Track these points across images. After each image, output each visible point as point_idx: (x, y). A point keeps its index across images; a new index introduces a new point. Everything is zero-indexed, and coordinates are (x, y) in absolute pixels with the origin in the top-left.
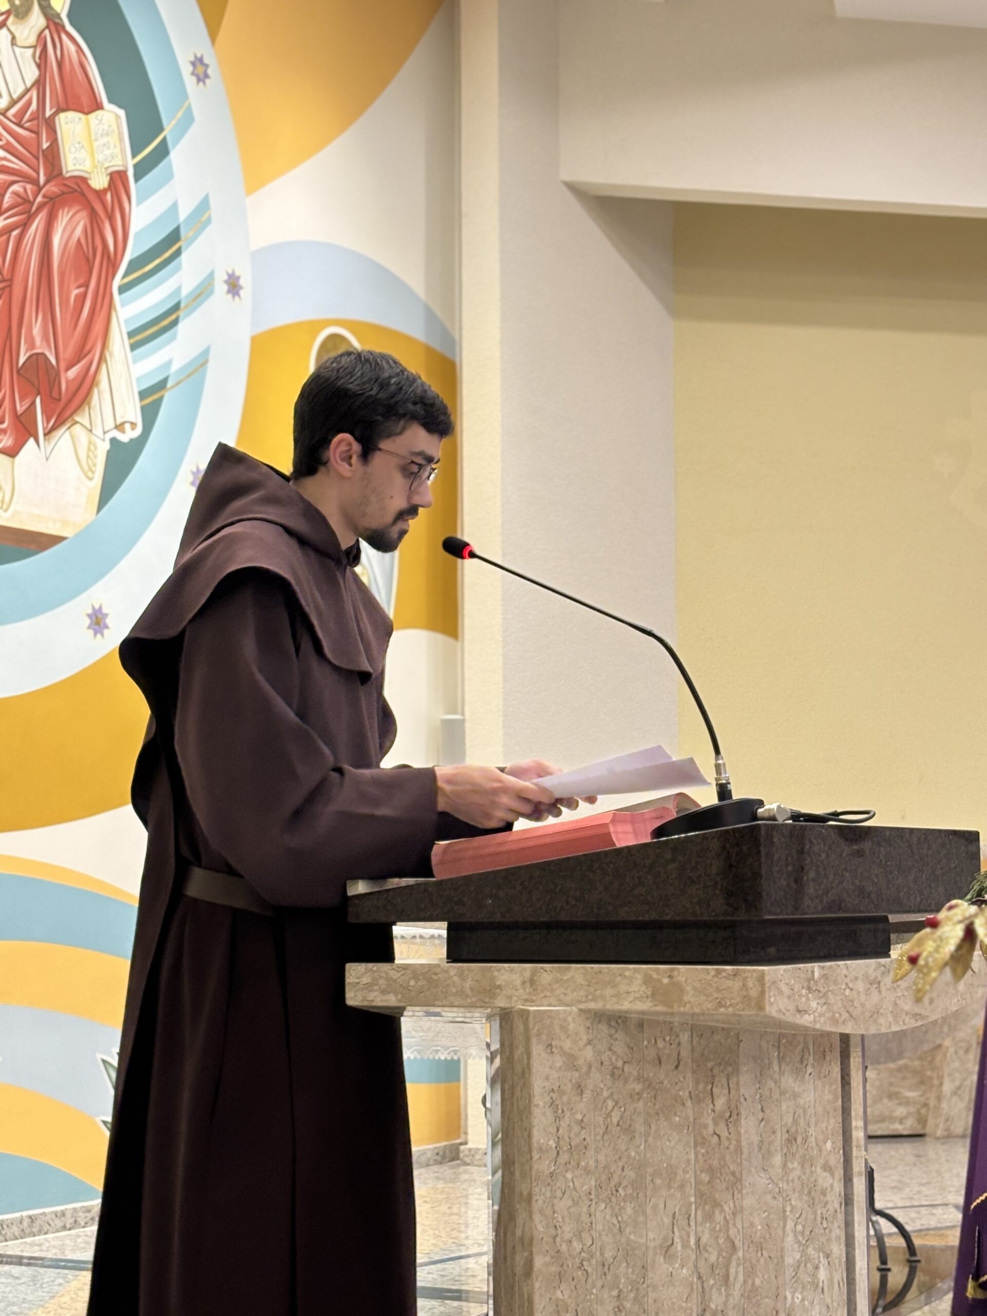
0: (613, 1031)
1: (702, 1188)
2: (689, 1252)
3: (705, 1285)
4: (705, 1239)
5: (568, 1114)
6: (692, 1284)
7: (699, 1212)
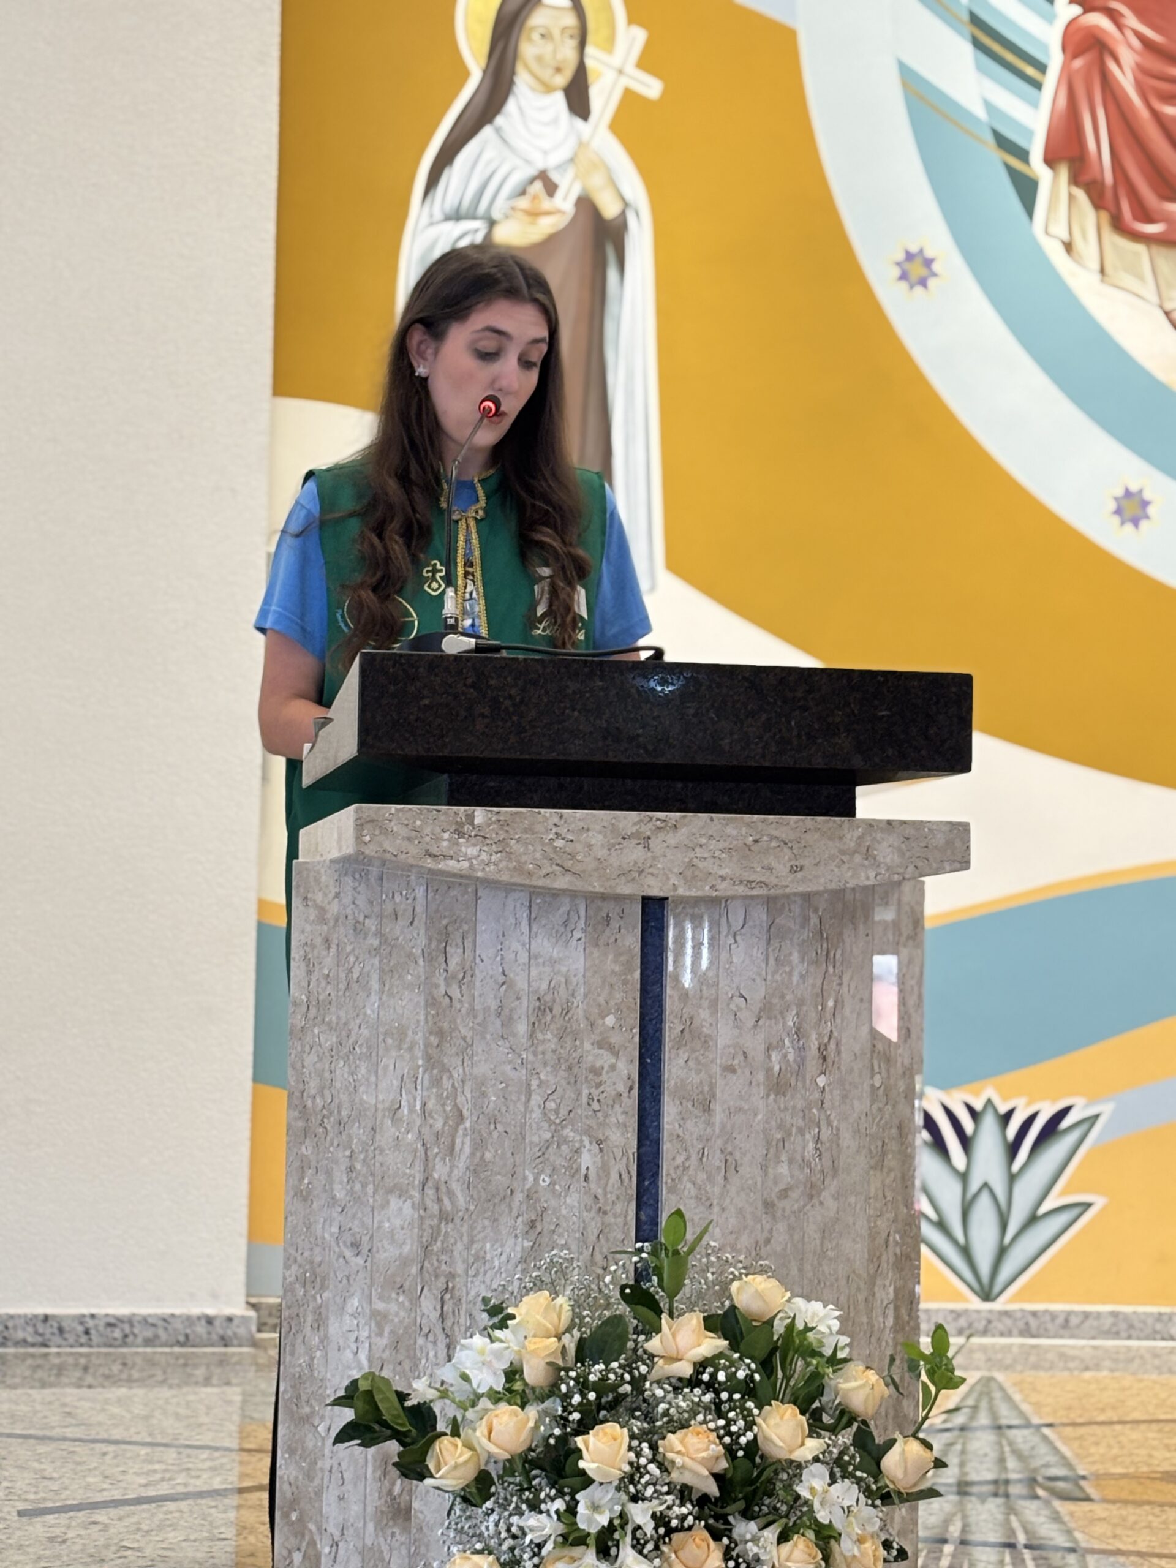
0: (357, 884)
1: (430, 1051)
2: (414, 1116)
3: (429, 1153)
4: (431, 1105)
5: (317, 969)
6: (415, 1151)
7: (426, 1076)
